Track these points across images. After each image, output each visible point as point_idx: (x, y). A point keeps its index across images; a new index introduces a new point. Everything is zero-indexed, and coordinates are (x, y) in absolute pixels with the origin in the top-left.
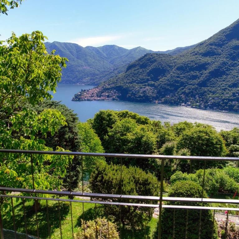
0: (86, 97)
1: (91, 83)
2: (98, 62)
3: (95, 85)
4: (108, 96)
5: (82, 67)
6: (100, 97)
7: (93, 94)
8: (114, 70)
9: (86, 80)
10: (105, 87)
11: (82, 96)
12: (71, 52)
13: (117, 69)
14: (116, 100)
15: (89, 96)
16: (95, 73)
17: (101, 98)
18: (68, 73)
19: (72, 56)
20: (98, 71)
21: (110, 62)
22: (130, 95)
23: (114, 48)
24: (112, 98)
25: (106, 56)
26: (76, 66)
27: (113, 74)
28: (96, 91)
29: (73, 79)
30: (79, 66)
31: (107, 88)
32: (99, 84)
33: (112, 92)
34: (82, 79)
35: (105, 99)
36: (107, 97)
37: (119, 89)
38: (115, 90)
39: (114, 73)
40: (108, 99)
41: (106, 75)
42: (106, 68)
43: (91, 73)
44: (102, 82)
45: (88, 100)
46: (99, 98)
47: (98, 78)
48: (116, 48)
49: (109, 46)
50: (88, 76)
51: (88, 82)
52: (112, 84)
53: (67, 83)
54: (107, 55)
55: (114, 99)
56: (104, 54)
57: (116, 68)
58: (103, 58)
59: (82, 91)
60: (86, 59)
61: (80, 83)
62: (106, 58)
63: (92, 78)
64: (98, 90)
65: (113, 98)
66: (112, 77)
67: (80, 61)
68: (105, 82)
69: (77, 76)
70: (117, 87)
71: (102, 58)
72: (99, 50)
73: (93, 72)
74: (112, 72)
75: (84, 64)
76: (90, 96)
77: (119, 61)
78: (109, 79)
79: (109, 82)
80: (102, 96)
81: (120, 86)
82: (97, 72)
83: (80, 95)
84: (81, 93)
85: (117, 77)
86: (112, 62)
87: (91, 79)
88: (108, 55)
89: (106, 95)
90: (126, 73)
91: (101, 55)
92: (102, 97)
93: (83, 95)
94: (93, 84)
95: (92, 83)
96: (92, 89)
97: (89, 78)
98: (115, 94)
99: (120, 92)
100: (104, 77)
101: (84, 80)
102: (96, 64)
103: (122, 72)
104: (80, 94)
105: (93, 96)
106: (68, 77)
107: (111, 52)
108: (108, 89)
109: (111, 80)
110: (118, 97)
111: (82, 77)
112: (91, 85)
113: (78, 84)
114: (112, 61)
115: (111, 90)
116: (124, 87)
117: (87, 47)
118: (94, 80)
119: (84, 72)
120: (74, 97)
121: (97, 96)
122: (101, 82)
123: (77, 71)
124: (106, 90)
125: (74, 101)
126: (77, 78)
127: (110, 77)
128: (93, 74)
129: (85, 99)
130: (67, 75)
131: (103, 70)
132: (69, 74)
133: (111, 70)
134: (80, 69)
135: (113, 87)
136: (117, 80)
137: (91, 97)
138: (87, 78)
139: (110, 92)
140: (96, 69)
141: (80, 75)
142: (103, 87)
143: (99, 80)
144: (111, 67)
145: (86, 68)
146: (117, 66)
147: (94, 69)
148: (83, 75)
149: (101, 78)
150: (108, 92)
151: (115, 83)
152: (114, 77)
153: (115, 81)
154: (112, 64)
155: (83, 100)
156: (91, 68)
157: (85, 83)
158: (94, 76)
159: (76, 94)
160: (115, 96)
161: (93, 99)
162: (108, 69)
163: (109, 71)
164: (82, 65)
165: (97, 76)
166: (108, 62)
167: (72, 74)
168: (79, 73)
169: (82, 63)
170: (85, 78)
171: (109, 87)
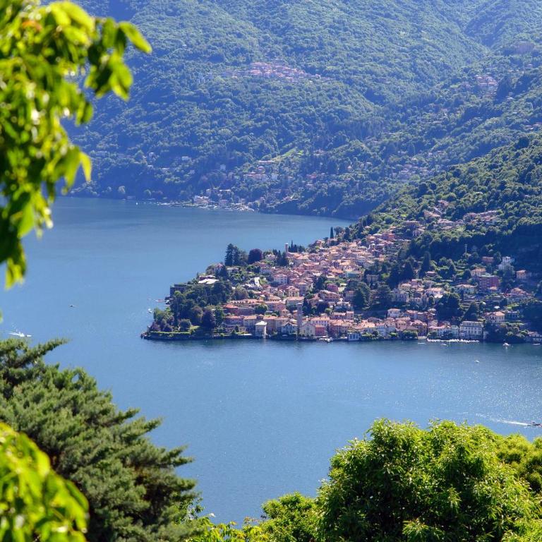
0: (260, 311)
1: (307, 194)
2: (367, 25)
3: (341, 216)
4: (448, 310)
5: (235, 64)
6: (379, 311)
7: (320, 284)
8: (504, 90)
10: (422, 230)
11: (231, 304)
13: (526, 83)
14: (514, 341)
15: (291, 308)
17: (390, 322)
20: (370, 95)
21: (473, 29)
24: (481, 322)
26: (195, 56)
27: (489, 122)
28: (354, 259)
31: (437, 237)
32: (376, 204)
33: (479, 271)
34: (241, 162)
35: (424, 331)
38: (507, 260)
39: (499, 114)
40: (448, 336)
41: (438, 133)
42: (434, 74)
43: (310, 119)
44: (404, 186)
45: (282, 336)
46: (367, 325)
47: (365, 158)
50: (285, 140)
51: (282, 187)
52: (478, 208)
53: (116, 196)
55: (493, 338)
57: (515, 77)
59: (233, 256)
61: (214, 198)
63: (320, 153)
64: (363, 254)
65: (488, 326)
66: (484, 149)
67: (226, 17)
68: (422, 191)
69: (193, 138)
70: (524, 230)
73: (327, 105)
74: (485, 112)
75: (252, 37)
76: (299, 299)
78: (463, 168)
80: (400, 304)
82: (360, 108)
83: (217, 294)
84: (221, 273)
85: (526, 154)
86: (486, 30)
87: (309, 166)
89: (431, 303)
92: (393, 311)
93: (238, 296)
96: (313, 248)
97: (295, 154)
98: (505, 288)
100: (420, 147)
102: (353, 42)
104: (218, 287)
105: (322, 308)
108: (448, 249)
109: (472, 171)
111: (235, 146)
113: (203, 201)
114: (485, 20)
115: (471, 262)
118: (331, 168)
119: (252, 108)
120: (164, 308)
122: (391, 187)
123: (200, 99)
125: (165, 339)
126: (193, 154)
128: (327, 119)
129: (251, 328)
130: (118, 128)
131: (411, 89)
132: (134, 120)
133: (477, 90)
134: (223, 77)
135: (491, 236)
136: (523, 178)
137: (308, 310)
138: (278, 159)
139: (467, 275)
140: (350, 82)
141: (225, 131)
142: (407, 232)
143: (374, 177)
144: (476, 65)
145: (272, 77)
146: (528, 59)
147: (340, 85)
148: (246, 130)
149: (393, 159)
150: (446, 275)
151: (506, 199)
152: (506, 150)
153: (512, 186)
154: (488, 42)
155: (235, 338)
156: (311, 71)
157: (258, 194)
158: (338, 143)
159: (181, 288)
160: (503, 304)
161: (319, 332)
162: (455, 81)
163: (458, 103)
164: (243, 51)
165: (357, 143)
166: (457, 30)
167: (159, 117)
168: (214, 117)
169: (239, 36)
170: (260, 152)
171: (459, 231)
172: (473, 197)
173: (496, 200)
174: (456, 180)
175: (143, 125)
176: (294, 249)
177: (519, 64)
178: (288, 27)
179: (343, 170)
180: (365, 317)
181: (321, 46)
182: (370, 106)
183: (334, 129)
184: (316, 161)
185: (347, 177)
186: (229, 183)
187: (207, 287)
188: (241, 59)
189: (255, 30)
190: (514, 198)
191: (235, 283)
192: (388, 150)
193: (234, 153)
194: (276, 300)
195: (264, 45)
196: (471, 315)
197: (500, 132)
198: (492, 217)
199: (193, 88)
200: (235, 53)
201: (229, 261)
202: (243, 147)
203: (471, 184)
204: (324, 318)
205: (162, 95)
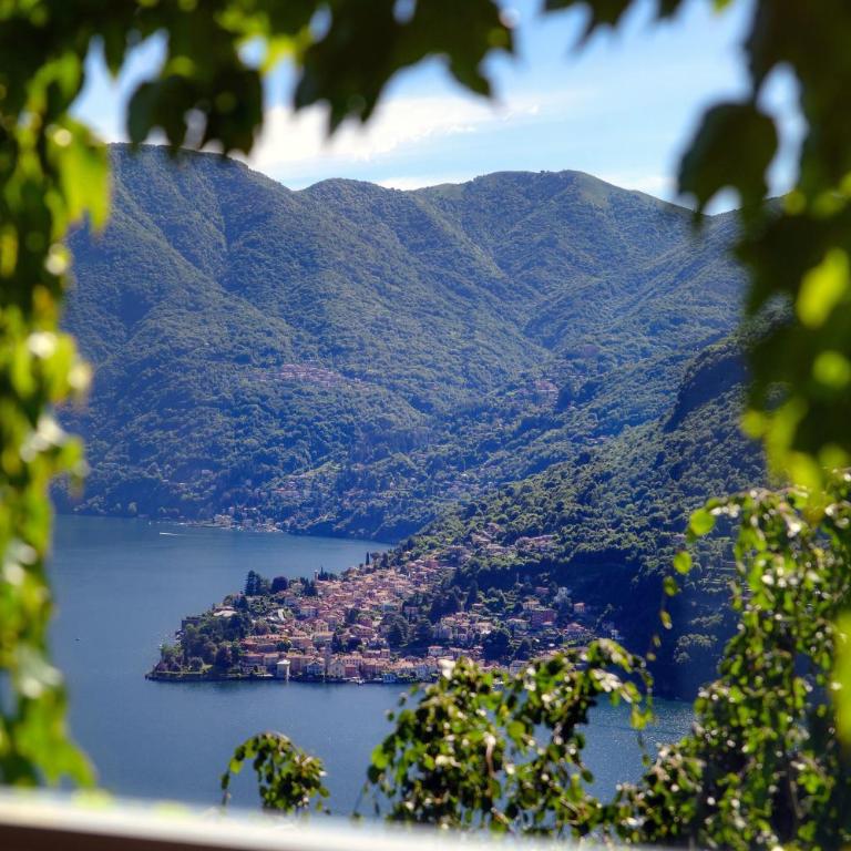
0: (283, 648)
1: (343, 514)
2: (414, 324)
3: (380, 539)
5: (264, 365)
6: (419, 648)
7: (352, 617)
8: (565, 399)
9: (300, 486)
10: (469, 556)
11: (249, 640)
12: (172, 232)
13: (590, 391)
15: (318, 646)
16: (385, 423)
17: (431, 662)
18: (141, 418)
19: (180, 261)
20: (416, 403)
21: (531, 330)
22: (703, 640)
23: (575, 197)
25: (496, 272)
26: (219, 357)
27: (548, 434)
28: (392, 588)
29: (182, 473)
30: (244, 359)
31: (485, 564)
32: (420, 526)
33: (532, 604)
34: (269, 476)
38: (563, 592)
39: (559, 425)
41: (491, 446)
42: (489, 380)
43: (349, 429)
44: (452, 506)
45: (308, 677)
46: (404, 664)
47: (409, 473)
48: (588, 197)
49: (523, 178)
50: (319, 452)
51: (315, 505)
52: (532, 532)
53: (125, 514)
54: (501, 265)
56: (478, 250)
57: (579, 385)
58: (466, 293)
59: (254, 585)
60: (308, 299)
61: (238, 518)
62: (494, 287)
63: (358, 467)
64: (402, 584)
66: (542, 464)
67: (255, 313)
68: (470, 511)
69: (215, 449)
70: (583, 557)
71: (454, 286)
72: (433, 212)
73: (368, 414)
74: (543, 423)
76: (328, 634)
77: (618, 322)
78: (517, 486)
79: (513, 516)
80: (443, 641)
81: (613, 555)
82: (406, 418)
83: (235, 628)
84: (240, 604)
85: (587, 471)
86: (548, 330)
87: (345, 483)
88: (518, 264)
89: (477, 639)
90: (675, 436)
91: (447, 262)
92: (434, 649)
93: (259, 631)
95: (359, 521)
96: (346, 576)
97: (330, 469)
98: (561, 623)
100: (471, 462)
101: (286, 489)
102: (398, 342)
103: (640, 421)
104: (235, 622)
105: (353, 645)
107: (538, 238)
108: (497, 578)
109: (526, 489)
111: (261, 458)
112: (341, 535)
113: (225, 520)
114: (546, 319)
115: (523, 593)
116: (651, 563)
117: (326, 190)
118: (370, 485)
119: (282, 415)
120: (174, 643)
121: (395, 639)
123: (223, 405)
124: (477, 582)
125: (173, 680)
126: (216, 468)
127: (519, 461)
128: (368, 429)
129: (273, 668)
130: (129, 437)
131: (463, 396)
132: (149, 429)
133: (535, 399)
134: (254, 381)
135: (546, 564)
136: (583, 498)
137: (337, 647)
138: (311, 474)
139: (518, 609)
140: (393, 387)
141: (250, 441)
142: (453, 559)
143: (418, 495)
144: (535, 371)
145: (306, 380)
146: (592, 364)
147: (383, 390)
148: (275, 441)
149: (440, 474)
150: (494, 608)
151: (564, 521)
152: (564, 467)
153: (570, 507)
154: (549, 344)
155: (253, 679)
156: (350, 374)
157: (287, 513)
158: (379, 456)
159: (194, 621)
160: (559, 641)
161: (350, 673)
162: (511, 387)
163: (514, 413)
164: (272, 351)
165: (400, 457)
166: (514, 330)
167: (175, 426)
168: (239, 426)
169: (269, 334)
170: (291, 466)
171: (510, 557)
172: (526, 519)
173: (552, 523)
174: (508, 500)
175: (158, 434)
176: (323, 577)
177: (583, 369)
178: (324, 325)
179: (384, 487)
180: (403, 655)
181: (362, 347)
182: (416, 414)
183: (376, 440)
184: (353, 476)
185: (389, 494)
186: (254, 501)
187: (223, 620)
188: (271, 360)
189: (287, 327)
190: (571, 520)
191: (256, 615)
192: (435, 465)
193: (258, 468)
194: (302, 636)
195: (297, 345)
196: (523, 654)
197: (562, 446)
198: (548, 543)
199: (216, 393)
200: (264, 354)
201: (250, 591)
202: (272, 460)
203: (526, 505)
204: (356, 656)
205: (180, 400)
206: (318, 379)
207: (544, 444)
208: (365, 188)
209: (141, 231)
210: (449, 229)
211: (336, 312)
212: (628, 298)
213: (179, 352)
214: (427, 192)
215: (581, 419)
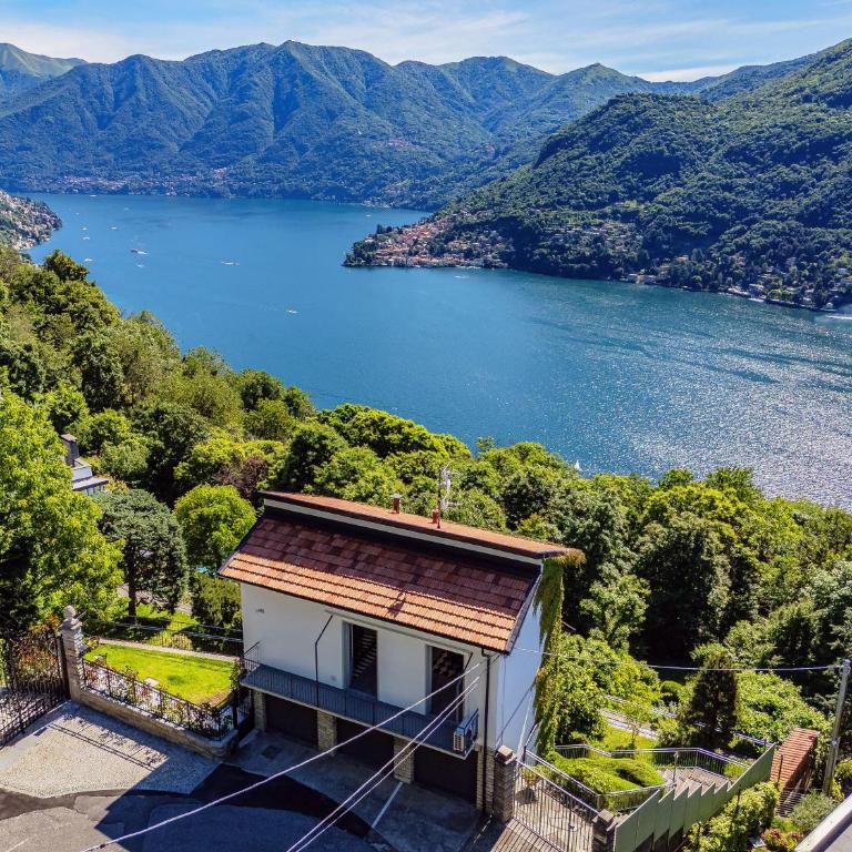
0: (391, 254)
1: (413, 200)
2: (440, 123)
3: (428, 209)
4: (468, 254)
5: (382, 140)
6: (440, 254)
7: (416, 242)
8: (497, 153)
9: (396, 189)
10: (459, 218)
11: (378, 251)
12: (344, 83)
13: (507, 150)
14: (495, 267)
15: (404, 253)
16: (427, 163)
17: (445, 259)
18: (336, 161)
19: (348, 97)
20: (440, 155)
21: (485, 124)
22: (545, 251)
23: (504, 67)
24: (482, 259)
25: (472, 100)
27: (490, 168)
28: (429, 232)
29: (352, 184)
30: (373, 137)
31: (465, 223)
32: (440, 206)
33: (482, 237)
34: (384, 185)
35: (459, 263)
36: (466, 257)
37: (509, 227)
38: (494, 232)
39: (494, 164)
40: (469, 265)
41: (468, 173)
42: (468, 146)
43: (414, 166)
44: (453, 198)
45: (400, 266)
46: (435, 260)
47: (437, 184)
48: (509, 68)
49: (483, 59)
50: (403, 175)
51: (402, 197)
52: (483, 209)
53: (332, 200)
54: (475, 97)
55: (488, 266)
56: (465, 90)
57: (503, 148)
58: (460, 109)
59: (380, 230)
60: (398, 112)
61: (373, 201)
62: (470, 106)
63: (418, 181)
64: (434, 229)
65: (485, 261)
66: (487, 181)
67: (378, 118)
68: (460, 200)
69: (364, 174)
70: (502, 219)
71: (455, 106)
72: (447, 74)
73: (423, 160)
74: (489, 164)
75: (389, 128)
76: (407, 249)
77: (519, 121)
78: (478, 190)
79: (476, 203)
80: (449, 251)
81: (513, 218)
82: (436, 161)
83: (373, 247)
84: (375, 237)
85: (504, 185)
86: (491, 124)
87: (413, 188)
88: (481, 97)
89: (461, 251)
90: (537, 171)
91: (453, 96)
92: (446, 255)
93: (382, 248)
94: (420, 205)
95: (419, 203)
96: (413, 226)
97: (407, 181)
98: (493, 245)
99: (511, 239)
100: (461, 179)
101: (390, 191)
102: (433, 130)
103: (526, 163)
104: (373, 244)
105: (416, 253)
106: (335, 175)
107: (488, 85)
108: (470, 227)
109: (481, 192)
110: (504, 256)
111: (381, 178)
112: (413, 209)
113: (368, 203)
114: (491, 120)
115: (479, 233)
116: (527, 222)
117: (405, 65)
118: (422, 188)
119: (388, 161)
120: (351, 253)
121: (431, 250)
122: (447, 197)
123: (367, 157)
124: (460, 229)
125: (351, 266)
126: (364, 181)
127: (479, 179)
128: (422, 166)
129: (387, 262)
130: (332, 169)
131: (458, 152)
132: (338, 165)
133: (486, 153)
134: (377, 146)
135: (488, 222)
136: (503, 196)
137: (410, 254)
138: (400, 184)
139: (477, 239)
140: (431, 149)
141: (378, 171)
142: (454, 219)
143: (441, 192)
144: (486, 142)
145: (399, 146)
146: (508, 139)
147: (427, 150)
148: (386, 171)
149: (449, 184)
150: (468, 239)
152: (495, 182)
153: (497, 199)
154: (491, 130)
155: (380, 266)
156: (414, 143)
157: (392, 200)
158: (427, 177)
159: (358, 243)
160: (492, 251)
161: (415, 264)
162: (477, 149)
163: (477, 159)
164: (385, 134)
165: (434, 177)
166: (478, 124)
167: (349, 165)
168: (373, 165)
169: (383, 127)
170: (393, 181)
171: (473, 219)
172: (480, 204)
173: (491, 205)
174: (474, 196)
175: (342, 168)
176: (407, 227)
177: (505, 141)
178: (405, 123)
179: (428, 189)
180: (435, 257)
181: (419, 132)
182: (440, 160)
183: (424, 170)
184: (416, 185)
185: (430, 192)
186: (379, 195)
187: (368, 243)
188: (384, 137)
189: (390, 124)
190: (497, 205)
191: (380, 242)
192: (447, 181)
193: (380, 182)
194: (397, 249)
195: (394, 131)
196: (478, 256)
197: (494, 173)
198: (489, 213)
199: (363, 151)
200: (381, 135)
201: (378, 232)
203: (481, 198)
204: (417, 257)
205: (350, 154)
206: (403, 146)
207: (490, 172)
208: (420, 64)
209: (333, 84)
210: (453, 82)
211: (409, 118)
212: (523, 111)
213: (349, 135)
214: (445, 66)
215: (503, 162)
